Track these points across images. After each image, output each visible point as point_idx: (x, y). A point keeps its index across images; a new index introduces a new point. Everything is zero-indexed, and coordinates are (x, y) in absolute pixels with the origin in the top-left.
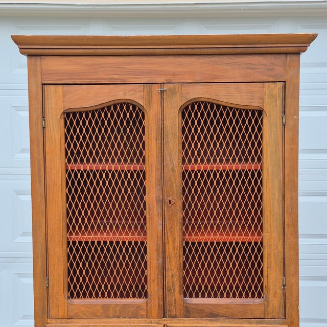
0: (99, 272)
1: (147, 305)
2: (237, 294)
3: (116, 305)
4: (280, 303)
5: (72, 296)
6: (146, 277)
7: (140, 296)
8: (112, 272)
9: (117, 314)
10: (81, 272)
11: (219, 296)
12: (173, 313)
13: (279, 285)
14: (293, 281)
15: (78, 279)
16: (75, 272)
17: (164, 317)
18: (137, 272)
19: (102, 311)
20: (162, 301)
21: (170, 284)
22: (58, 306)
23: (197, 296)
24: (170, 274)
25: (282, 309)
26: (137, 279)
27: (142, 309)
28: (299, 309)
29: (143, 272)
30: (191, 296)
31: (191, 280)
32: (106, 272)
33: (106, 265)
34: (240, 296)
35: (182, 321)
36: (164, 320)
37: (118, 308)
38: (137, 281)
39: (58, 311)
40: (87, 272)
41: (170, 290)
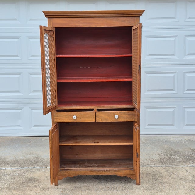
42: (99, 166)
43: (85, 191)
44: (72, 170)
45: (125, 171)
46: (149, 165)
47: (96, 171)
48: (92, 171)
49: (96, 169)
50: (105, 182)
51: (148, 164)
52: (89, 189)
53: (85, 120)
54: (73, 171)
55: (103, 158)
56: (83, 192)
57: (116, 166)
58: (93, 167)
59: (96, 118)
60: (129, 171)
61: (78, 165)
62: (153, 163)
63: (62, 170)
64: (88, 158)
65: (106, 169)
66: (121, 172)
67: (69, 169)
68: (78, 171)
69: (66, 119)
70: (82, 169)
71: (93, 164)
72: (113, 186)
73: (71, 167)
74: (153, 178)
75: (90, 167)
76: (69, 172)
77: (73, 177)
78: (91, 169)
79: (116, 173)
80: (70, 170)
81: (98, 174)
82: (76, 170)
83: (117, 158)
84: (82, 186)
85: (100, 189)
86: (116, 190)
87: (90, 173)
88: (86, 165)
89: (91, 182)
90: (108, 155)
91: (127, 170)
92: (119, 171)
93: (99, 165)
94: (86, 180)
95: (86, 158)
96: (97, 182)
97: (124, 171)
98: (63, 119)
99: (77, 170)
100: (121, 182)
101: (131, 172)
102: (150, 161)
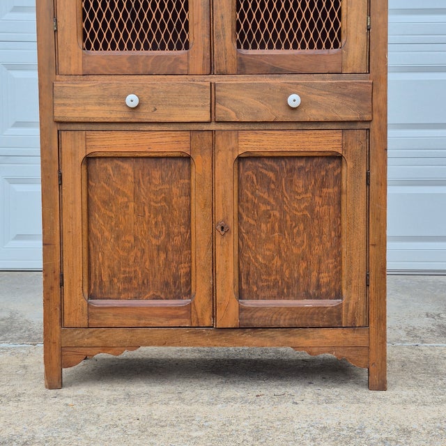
0: (125, 15)
1: (188, 56)
2: (307, 45)
3: (147, 56)
4: (363, 52)
5: (88, 47)
6: (187, 22)
7: (179, 48)
8: (141, 16)
9: (149, 69)
10: (100, 15)
11: (283, 47)
12: (223, 68)
13: (362, 27)
14: (380, 20)
15: (96, 25)
16: (92, 15)
17: (210, 74)
18: (174, 16)
19: (128, 65)
20: (209, 52)
21: (219, 27)
22: (70, 58)
23: (254, 47)
24: (219, 15)
25: (365, 60)
26: (175, 25)
27: (181, 62)
28: (386, 59)
29: (183, 16)
30: (246, 47)
31: (246, 26)
32: (133, 16)
33: (133, 6)
34: (311, 47)
35: (235, 79)
36: (211, 78)
37: (151, 61)
38: (175, 27)
39: (70, 64)
40: (108, 15)
41: (218, 36)
43: (167, 404)
45: (328, 333)
46: (404, 342)
47: (213, 333)
48: (197, 332)
50: (246, 381)
51: (398, 340)
52: (183, 400)
53: (171, 115)
56: (155, 407)
62: (416, 336)
69: (97, 107)
72: (276, 391)
74: (428, 373)
76: (104, 336)
79: (292, 339)
81: (218, 345)
85: (227, 401)
86: (290, 404)
87: (189, 341)
92: (303, 332)
96: (215, 381)
98: (88, 107)
101: (350, 336)
102: (403, 333)
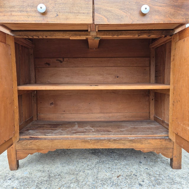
42: (98, 131)
44: (45, 139)
45: (152, 142)
47: (93, 142)
48: (85, 141)
49: (92, 136)
53: (67, 19)
54: (46, 141)
55: (103, 120)
57: (130, 132)
58: (86, 133)
59: (96, 14)
60: (159, 140)
61: (60, 130)
63: (26, 139)
64: (79, 120)
65: (112, 136)
66: (142, 143)
67: (39, 137)
68: (56, 141)
69: (20, 14)
70: (66, 136)
71: (87, 128)
73: (45, 134)
75: (83, 134)
76: (38, 144)
77: (46, 152)
78: (83, 136)
79: (134, 144)
80: (40, 139)
81: (96, 147)
82: (52, 140)
83: (124, 119)
84: (65, 171)
87: (81, 146)
88: (75, 130)
89: (83, 160)
90: (110, 115)
91: (155, 139)
92: (140, 141)
93: (99, 129)
94: (75, 157)
95: (77, 120)
97: (149, 141)
98: (13, 13)
99: (56, 139)
100: (138, 161)
101: (164, 143)
